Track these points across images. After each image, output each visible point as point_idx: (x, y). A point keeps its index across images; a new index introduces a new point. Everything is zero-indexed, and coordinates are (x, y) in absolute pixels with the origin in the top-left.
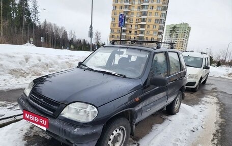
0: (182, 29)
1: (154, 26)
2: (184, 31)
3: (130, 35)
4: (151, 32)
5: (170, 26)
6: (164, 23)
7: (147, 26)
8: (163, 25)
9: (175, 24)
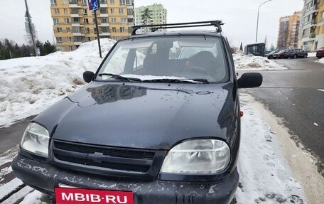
0: (156, 13)
1: (121, 10)
2: (159, 15)
3: (87, 26)
4: (118, 20)
5: (139, 9)
6: (133, 4)
7: (109, 10)
8: (131, 7)
9: (146, 6)
